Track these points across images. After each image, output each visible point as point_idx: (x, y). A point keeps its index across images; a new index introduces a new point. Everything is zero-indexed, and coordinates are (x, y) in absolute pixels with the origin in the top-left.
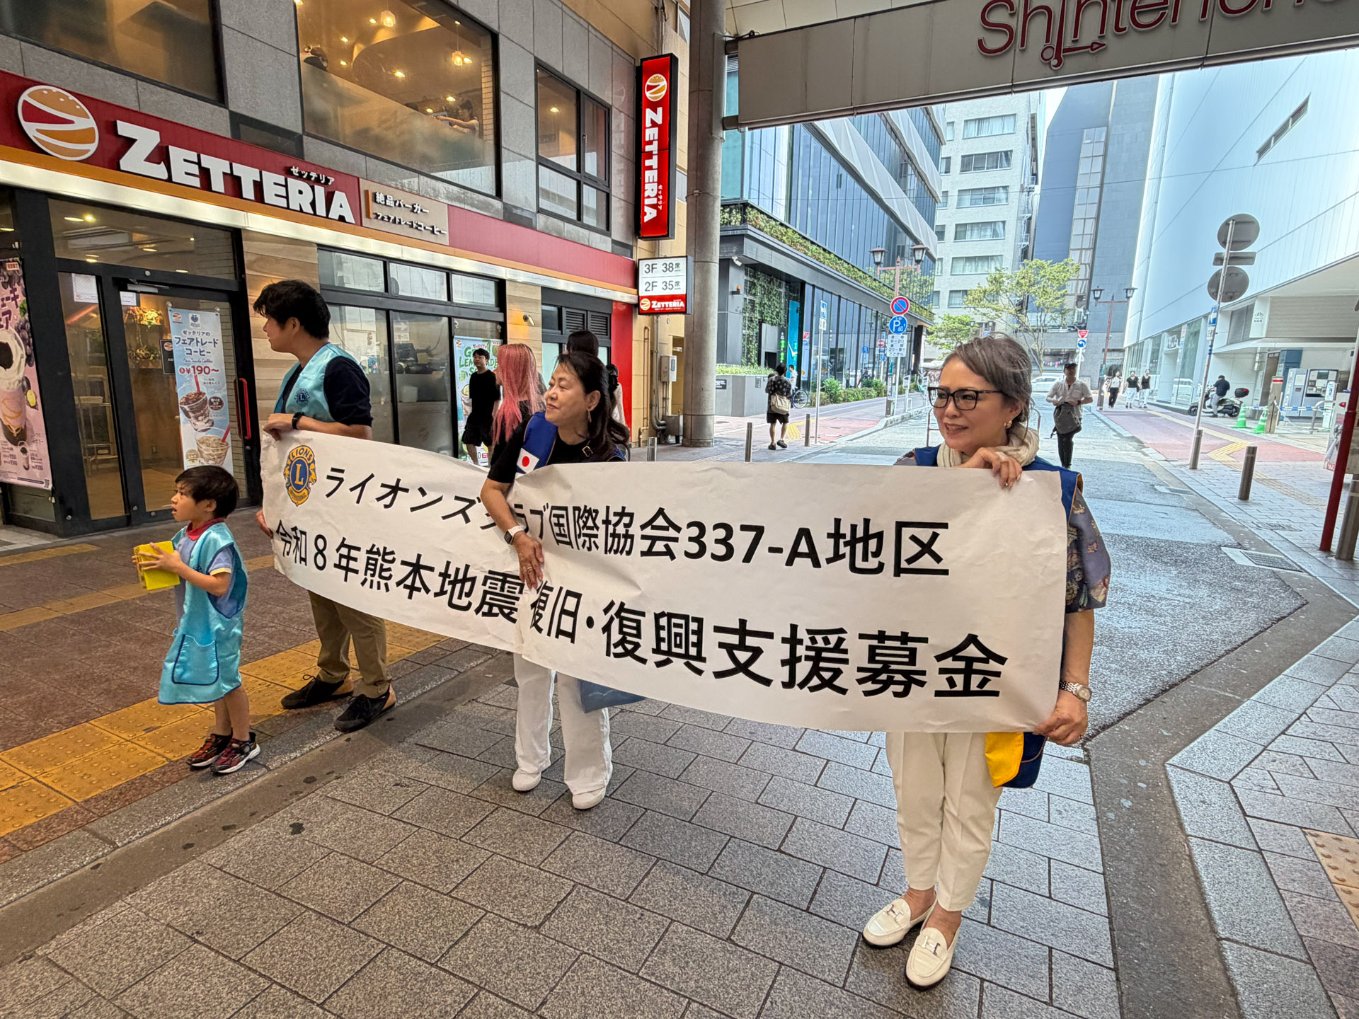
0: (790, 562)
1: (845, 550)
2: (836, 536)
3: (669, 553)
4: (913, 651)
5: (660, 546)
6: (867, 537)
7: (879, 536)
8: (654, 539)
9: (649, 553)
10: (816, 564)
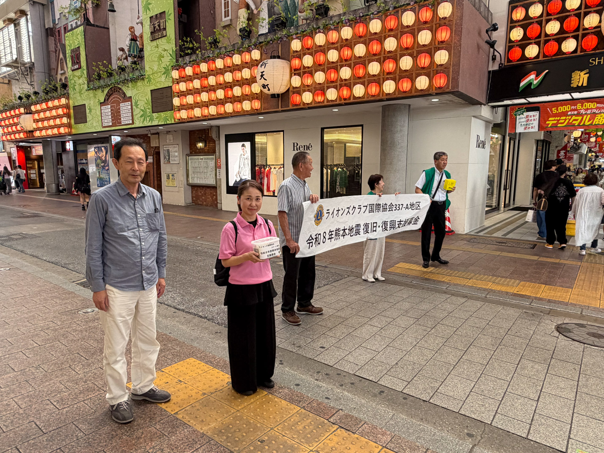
3: (392, 210)
5: (391, 209)
8: (390, 208)
9: (389, 211)
10: (408, 209)
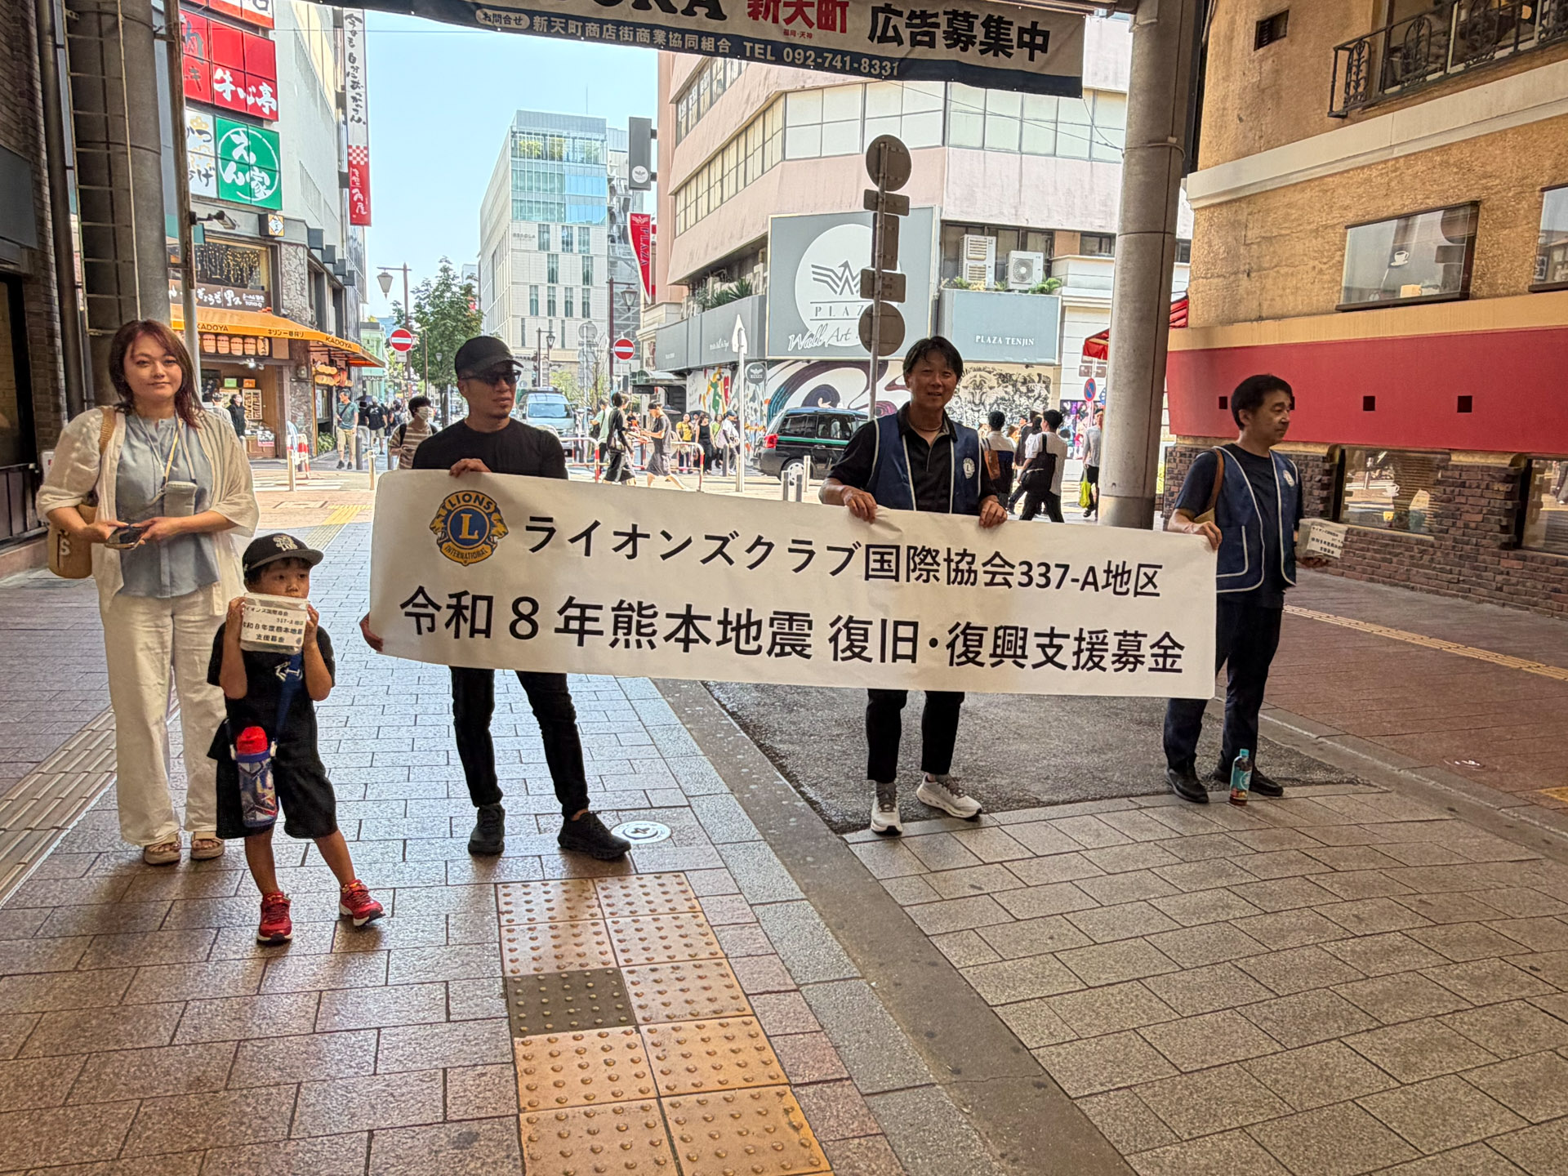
0: (1082, 589)
1: (1112, 580)
2: (1108, 571)
4: (1140, 642)
6: (1124, 572)
7: (1129, 572)
10: (1097, 590)
